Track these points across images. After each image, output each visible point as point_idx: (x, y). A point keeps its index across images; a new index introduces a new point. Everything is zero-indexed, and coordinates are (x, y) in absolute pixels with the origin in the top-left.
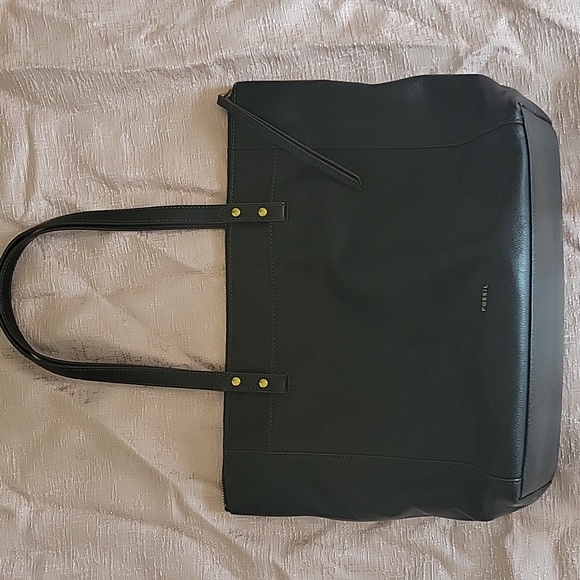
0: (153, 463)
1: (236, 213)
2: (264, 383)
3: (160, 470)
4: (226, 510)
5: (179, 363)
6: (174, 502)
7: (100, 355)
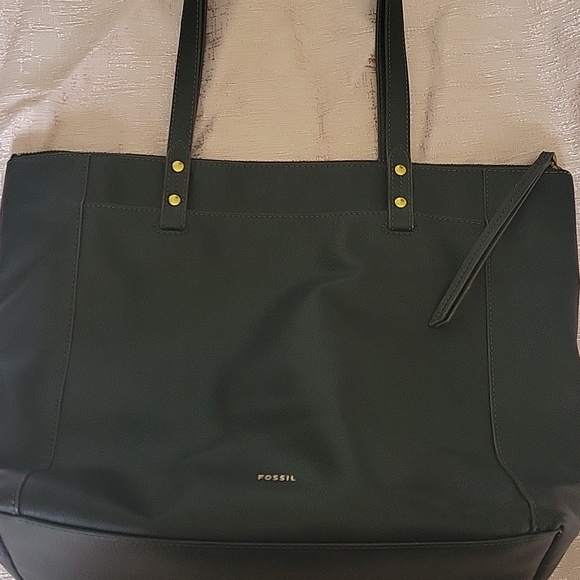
0: (78, 72)
1: (400, 170)
2: (174, 200)
3: (70, 80)
4: (14, 156)
5: (205, 106)
6: (26, 96)
7: (218, 13)
